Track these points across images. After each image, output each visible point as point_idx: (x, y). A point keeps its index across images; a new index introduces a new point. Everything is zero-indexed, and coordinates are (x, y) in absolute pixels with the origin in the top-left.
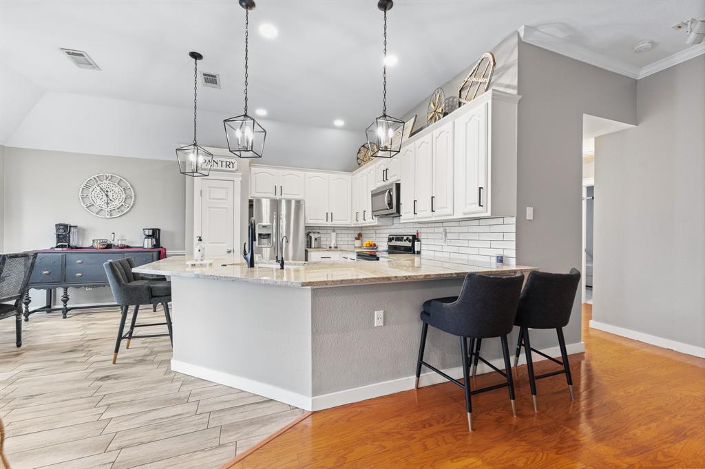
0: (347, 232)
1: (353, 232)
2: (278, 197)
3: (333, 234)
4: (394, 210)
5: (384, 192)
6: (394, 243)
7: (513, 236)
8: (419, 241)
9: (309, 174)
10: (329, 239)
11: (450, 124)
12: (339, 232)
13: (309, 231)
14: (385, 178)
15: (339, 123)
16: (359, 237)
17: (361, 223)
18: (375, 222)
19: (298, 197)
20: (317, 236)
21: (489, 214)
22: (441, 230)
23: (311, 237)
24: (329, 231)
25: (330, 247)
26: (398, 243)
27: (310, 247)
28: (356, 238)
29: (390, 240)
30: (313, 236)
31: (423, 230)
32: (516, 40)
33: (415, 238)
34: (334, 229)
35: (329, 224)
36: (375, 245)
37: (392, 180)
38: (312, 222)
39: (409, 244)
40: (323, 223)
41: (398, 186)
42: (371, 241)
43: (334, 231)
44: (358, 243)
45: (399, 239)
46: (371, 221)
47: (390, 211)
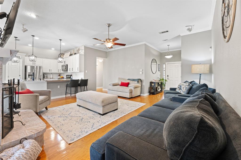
0: (56, 74)
1: (57, 74)
2: (34, 65)
3: (52, 75)
4: (66, 70)
5: (64, 66)
6: (67, 77)
7: (84, 75)
8: (72, 76)
9: (44, 59)
10: (50, 76)
11: (75, 56)
12: (53, 74)
13: (44, 74)
14: (65, 63)
15: (53, 49)
16: (60, 75)
17: (59, 72)
18: (63, 72)
19: (40, 65)
20: (46, 75)
21: (79, 72)
22: (75, 74)
23: (44, 76)
24: (50, 74)
25: (51, 78)
26: (68, 77)
27: (44, 78)
28: (59, 76)
29: (67, 76)
30: (45, 75)
31: (73, 74)
32: (84, 46)
33: (71, 75)
34: (52, 73)
35: (50, 72)
36: (63, 77)
37: (66, 64)
38: (44, 72)
39: (70, 77)
40: (48, 72)
41: (67, 65)
42: (62, 76)
43: (52, 74)
44: (59, 77)
45: (68, 76)
46: (62, 72)
47: (65, 70)
